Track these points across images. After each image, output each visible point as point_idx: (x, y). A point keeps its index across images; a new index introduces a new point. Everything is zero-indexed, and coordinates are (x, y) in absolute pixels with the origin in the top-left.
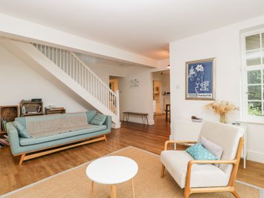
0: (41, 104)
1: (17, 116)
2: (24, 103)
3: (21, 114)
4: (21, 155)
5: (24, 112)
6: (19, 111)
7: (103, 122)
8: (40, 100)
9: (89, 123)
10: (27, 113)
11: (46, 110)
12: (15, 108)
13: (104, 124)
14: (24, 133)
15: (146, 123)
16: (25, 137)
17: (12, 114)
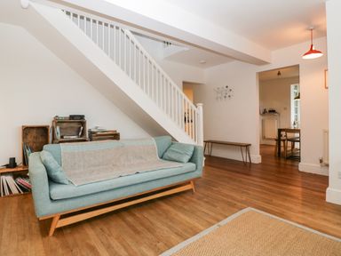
0: (83, 124)
1: (47, 143)
2: (58, 121)
3: (53, 139)
4: (52, 219)
5: (58, 136)
6: (50, 135)
7: (189, 157)
8: (82, 117)
9: (162, 158)
10: (62, 137)
11: (91, 133)
12: (44, 130)
13: (190, 161)
14: (58, 174)
15: (248, 161)
16: (59, 183)
17: (41, 140)
